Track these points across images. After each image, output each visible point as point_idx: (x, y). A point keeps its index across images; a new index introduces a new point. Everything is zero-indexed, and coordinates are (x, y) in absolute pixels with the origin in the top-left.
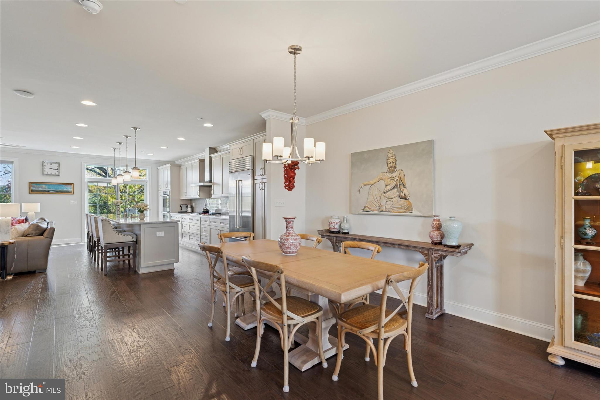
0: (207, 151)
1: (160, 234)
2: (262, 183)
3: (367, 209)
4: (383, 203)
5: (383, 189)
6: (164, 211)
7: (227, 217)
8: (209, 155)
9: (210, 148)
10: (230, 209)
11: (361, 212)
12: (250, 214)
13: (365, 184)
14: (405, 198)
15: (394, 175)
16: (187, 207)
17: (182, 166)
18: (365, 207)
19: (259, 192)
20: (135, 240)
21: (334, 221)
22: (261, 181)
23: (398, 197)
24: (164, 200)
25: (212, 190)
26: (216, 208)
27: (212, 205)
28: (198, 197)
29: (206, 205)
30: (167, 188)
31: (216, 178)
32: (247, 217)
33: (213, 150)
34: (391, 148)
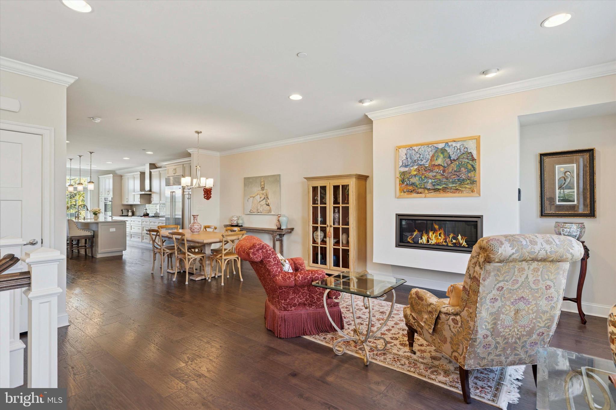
0: (148, 166)
1: (113, 230)
2: (189, 194)
3: (252, 211)
4: (259, 208)
5: (259, 200)
6: (105, 215)
7: (164, 219)
8: (150, 169)
9: (150, 164)
10: (165, 212)
11: (249, 213)
12: (181, 217)
13: (251, 196)
14: (268, 205)
15: (264, 192)
16: (128, 211)
17: (124, 176)
18: (251, 210)
19: (187, 201)
20: (93, 234)
21: (233, 219)
22: (188, 193)
23: (265, 205)
24: (106, 205)
25: (151, 198)
26: (155, 212)
27: (151, 209)
28: (139, 203)
29: (146, 210)
30: (109, 195)
31: (155, 188)
32: (179, 219)
33: (153, 166)
34: (262, 176)
